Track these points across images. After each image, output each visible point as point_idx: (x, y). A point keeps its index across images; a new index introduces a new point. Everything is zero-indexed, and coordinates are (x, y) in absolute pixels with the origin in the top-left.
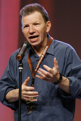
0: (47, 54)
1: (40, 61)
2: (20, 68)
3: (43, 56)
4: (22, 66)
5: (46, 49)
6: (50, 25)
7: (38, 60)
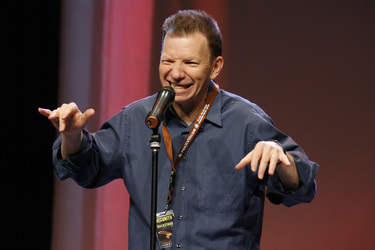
0: (206, 121)
1: (190, 137)
2: (155, 144)
3: (197, 126)
4: (158, 140)
5: (204, 112)
6: (220, 65)
7: (188, 133)
